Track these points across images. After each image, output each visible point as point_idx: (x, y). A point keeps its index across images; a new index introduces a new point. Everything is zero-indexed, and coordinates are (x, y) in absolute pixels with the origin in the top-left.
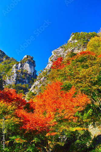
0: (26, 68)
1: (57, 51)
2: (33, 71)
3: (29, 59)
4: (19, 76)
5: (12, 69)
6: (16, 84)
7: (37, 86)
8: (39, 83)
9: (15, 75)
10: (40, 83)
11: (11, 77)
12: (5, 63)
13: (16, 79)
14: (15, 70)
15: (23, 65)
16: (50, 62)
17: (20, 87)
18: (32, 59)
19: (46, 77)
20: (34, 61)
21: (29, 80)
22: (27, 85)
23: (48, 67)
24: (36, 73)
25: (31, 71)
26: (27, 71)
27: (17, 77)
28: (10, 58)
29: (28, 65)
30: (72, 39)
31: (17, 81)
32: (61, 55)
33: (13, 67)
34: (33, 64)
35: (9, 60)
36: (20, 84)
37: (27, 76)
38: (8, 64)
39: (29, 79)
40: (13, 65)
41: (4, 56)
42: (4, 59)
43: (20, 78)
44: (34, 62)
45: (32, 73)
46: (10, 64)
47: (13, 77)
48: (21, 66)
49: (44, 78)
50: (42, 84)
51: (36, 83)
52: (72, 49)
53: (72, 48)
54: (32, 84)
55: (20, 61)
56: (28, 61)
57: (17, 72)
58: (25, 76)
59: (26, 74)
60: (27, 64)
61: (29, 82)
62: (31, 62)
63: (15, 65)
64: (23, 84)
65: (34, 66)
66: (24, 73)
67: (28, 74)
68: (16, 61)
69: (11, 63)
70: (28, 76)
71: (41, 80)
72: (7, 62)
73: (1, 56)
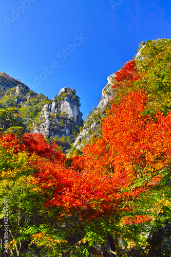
0: (64, 110)
2: (76, 114)
3: (68, 93)
4: (53, 123)
5: (42, 113)
6: (49, 137)
7: (85, 137)
8: (87, 132)
9: (47, 121)
10: (90, 133)
11: (41, 126)
12: (30, 104)
13: (49, 129)
14: (47, 114)
15: (60, 105)
16: (106, 96)
17: (57, 141)
18: (74, 93)
19: (99, 122)
20: (78, 97)
21: (71, 129)
22: (68, 138)
23: (102, 104)
24: (82, 117)
25: (73, 114)
26: (67, 115)
27: (51, 125)
28: (37, 94)
29: (68, 104)
30: (142, 54)
31: (50, 132)
33: (43, 109)
34: (76, 102)
35: (37, 99)
36: (57, 136)
37: (66, 123)
38: (35, 104)
39: (69, 127)
40: (43, 105)
41: (28, 92)
42: (28, 97)
43: (55, 127)
44: (77, 99)
45: (75, 117)
46: (38, 105)
47: (44, 125)
48: (56, 107)
49: (97, 123)
50: (92, 135)
51: (83, 133)
54: (76, 136)
55: (53, 99)
56: (67, 97)
57: (50, 117)
58: (64, 122)
59: (65, 119)
60: (67, 102)
61: (71, 133)
62: (72, 99)
63: (46, 106)
64: (61, 136)
65: (79, 105)
66: (62, 118)
67: (69, 119)
68: (47, 98)
69: (39, 103)
70: (68, 122)
71: (92, 127)
72: (34, 101)
73: (22, 92)
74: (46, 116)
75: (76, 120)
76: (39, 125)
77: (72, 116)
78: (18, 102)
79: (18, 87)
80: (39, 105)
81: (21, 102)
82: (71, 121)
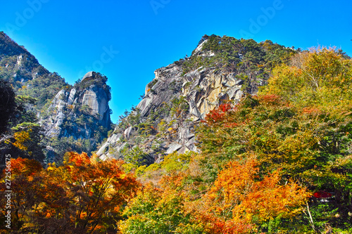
0: (87, 102)
1: (167, 70)
2: (104, 111)
3: (96, 80)
4: (69, 118)
5: (54, 101)
6: (60, 137)
7: (114, 145)
8: (118, 139)
9: (61, 115)
10: (123, 140)
11: (50, 119)
12: (36, 85)
13: (61, 126)
14: (62, 104)
15: (83, 95)
16: (150, 95)
17: (70, 145)
18: (104, 80)
19: (137, 128)
20: (108, 88)
21: (93, 130)
22: (87, 142)
23: (144, 104)
24: (111, 115)
25: (99, 110)
26: (91, 109)
27: (65, 120)
28: (48, 73)
29: (94, 94)
30: (203, 49)
31: (63, 130)
32: (175, 81)
33: (57, 96)
34: (105, 94)
35: (47, 79)
36: (71, 138)
37: (87, 121)
38: (44, 87)
39: (92, 127)
40: (56, 91)
41: (36, 66)
42: (35, 74)
43: (71, 124)
45: (102, 115)
46: (48, 88)
47: (55, 119)
48: (76, 96)
49: (133, 129)
50: (125, 144)
51: (113, 139)
52: (201, 71)
53: (201, 69)
54: (100, 141)
56: (93, 86)
57: (65, 109)
58: (85, 120)
59: (87, 115)
60: (92, 92)
61: (92, 135)
62: (101, 89)
63: (61, 92)
64: (77, 138)
65: (109, 99)
66: (82, 113)
67: (92, 116)
68: (64, 81)
69: (51, 86)
70: (90, 120)
71: (125, 132)
72: (43, 82)
73: (26, 65)
74: (60, 107)
75: (101, 118)
76: (47, 117)
77: (97, 112)
78: (18, 79)
79: (21, 57)
80: (50, 89)
81: (23, 80)
82: (94, 119)
